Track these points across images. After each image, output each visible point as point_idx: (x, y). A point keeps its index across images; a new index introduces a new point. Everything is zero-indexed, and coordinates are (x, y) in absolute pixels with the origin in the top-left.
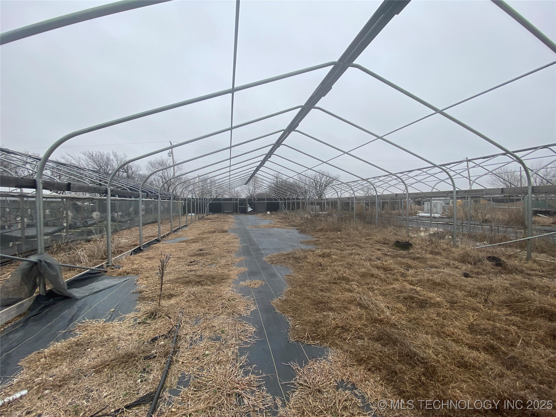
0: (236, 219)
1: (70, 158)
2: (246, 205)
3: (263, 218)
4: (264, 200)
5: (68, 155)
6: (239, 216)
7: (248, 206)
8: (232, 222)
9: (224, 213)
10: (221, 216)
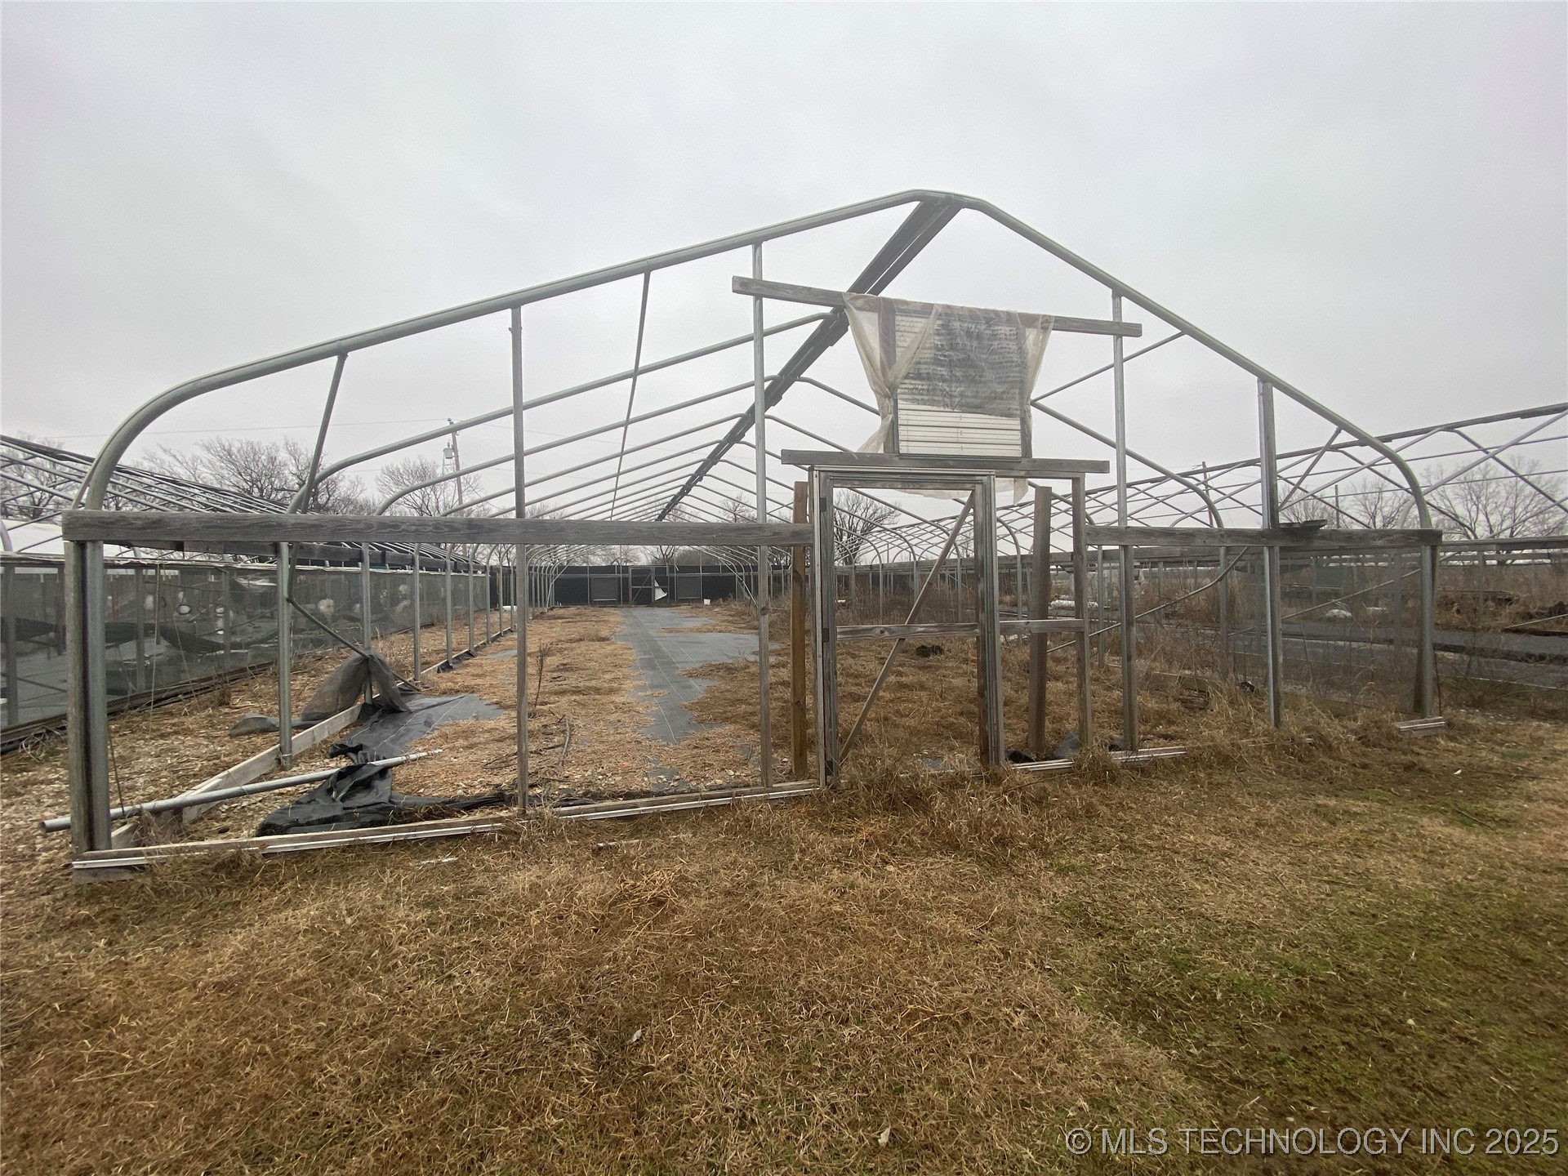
0: (626, 616)
1: (168, 459)
2: (649, 583)
3: (689, 615)
4: (696, 569)
5: (165, 451)
6: (631, 610)
7: (657, 585)
8: (618, 623)
9: (594, 604)
10: (588, 610)
